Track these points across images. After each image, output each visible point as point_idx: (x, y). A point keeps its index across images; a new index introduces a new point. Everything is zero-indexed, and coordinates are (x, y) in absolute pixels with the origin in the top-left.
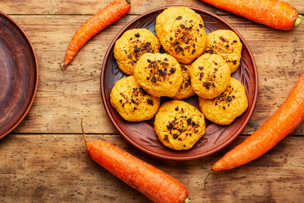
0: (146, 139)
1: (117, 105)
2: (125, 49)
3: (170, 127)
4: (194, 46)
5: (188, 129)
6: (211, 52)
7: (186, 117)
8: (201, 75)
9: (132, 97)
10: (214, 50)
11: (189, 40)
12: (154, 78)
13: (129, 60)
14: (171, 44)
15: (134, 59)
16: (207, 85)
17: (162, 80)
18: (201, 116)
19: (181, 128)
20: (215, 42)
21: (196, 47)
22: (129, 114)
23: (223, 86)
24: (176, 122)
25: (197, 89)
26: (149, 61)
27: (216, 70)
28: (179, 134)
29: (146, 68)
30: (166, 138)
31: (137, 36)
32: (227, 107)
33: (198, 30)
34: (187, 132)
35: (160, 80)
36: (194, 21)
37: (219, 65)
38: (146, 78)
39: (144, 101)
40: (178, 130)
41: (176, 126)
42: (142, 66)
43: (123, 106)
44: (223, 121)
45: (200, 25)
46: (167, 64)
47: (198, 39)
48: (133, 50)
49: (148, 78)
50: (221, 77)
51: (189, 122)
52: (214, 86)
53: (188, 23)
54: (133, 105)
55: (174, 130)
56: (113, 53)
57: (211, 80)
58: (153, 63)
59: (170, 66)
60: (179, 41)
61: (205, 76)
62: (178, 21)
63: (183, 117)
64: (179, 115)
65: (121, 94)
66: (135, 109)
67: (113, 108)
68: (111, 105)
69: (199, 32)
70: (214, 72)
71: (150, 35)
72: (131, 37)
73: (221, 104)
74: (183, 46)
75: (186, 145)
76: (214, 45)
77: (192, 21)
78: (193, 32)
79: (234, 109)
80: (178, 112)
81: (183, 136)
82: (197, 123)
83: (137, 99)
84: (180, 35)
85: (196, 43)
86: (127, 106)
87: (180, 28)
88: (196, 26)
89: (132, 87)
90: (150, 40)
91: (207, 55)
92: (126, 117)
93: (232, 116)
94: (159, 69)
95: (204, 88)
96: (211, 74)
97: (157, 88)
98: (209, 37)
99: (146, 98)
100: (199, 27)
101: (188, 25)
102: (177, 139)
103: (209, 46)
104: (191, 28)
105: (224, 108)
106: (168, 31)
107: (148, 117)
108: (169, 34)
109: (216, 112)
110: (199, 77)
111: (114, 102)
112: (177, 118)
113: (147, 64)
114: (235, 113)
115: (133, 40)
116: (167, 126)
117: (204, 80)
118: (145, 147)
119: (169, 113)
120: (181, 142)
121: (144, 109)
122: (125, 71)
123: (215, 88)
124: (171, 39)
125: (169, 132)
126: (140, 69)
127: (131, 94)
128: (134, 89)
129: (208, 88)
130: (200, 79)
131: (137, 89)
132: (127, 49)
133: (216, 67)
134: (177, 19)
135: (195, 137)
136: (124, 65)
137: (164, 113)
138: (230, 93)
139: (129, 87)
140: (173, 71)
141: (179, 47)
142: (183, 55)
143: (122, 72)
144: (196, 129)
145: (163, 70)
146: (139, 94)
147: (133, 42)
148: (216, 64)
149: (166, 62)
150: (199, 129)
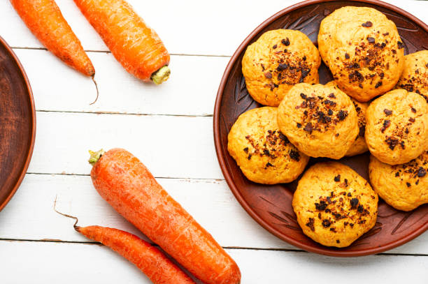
0: (279, 214)
1: (238, 155)
2: (262, 62)
3: (321, 206)
4: (382, 75)
5: (350, 215)
6: (410, 88)
7: (350, 195)
8: (385, 124)
9: (265, 145)
10: (416, 84)
11: (376, 64)
12: (309, 125)
13: (267, 82)
14: (346, 64)
15: (275, 80)
16: (392, 143)
17: (323, 130)
18: (373, 198)
19: (338, 211)
20: (417, 72)
21: (385, 78)
22: (258, 172)
23: (418, 149)
24: (333, 200)
25: (373, 145)
26: (303, 96)
27: (412, 120)
28: (333, 220)
29: (297, 108)
30: (311, 223)
31: (286, 43)
32: (413, 184)
33: (394, 52)
34: (346, 220)
35: (319, 130)
36: (391, 34)
37: (418, 114)
38: (295, 125)
39: (285, 153)
40: (333, 214)
41: (330, 207)
42: (291, 104)
43: (249, 158)
44: (401, 203)
45: (399, 43)
46: (334, 104)
47: (392, 66)
48: (275, 65)
49: (299, 125)
50: (418, 133)
51: (355, 204)
52: (403, 146)
53: (381, 37)
54: (266, 159)
55: (326, 212)
56: (241, 66)
57: (402, 137)
58: (310, 99)
59: (339, 107)
60: (360, 64)
61: (392, 127)
62: (363, 28)
63: (345, 194)
64: (339, 190)
65: (247, 138)
66: (269, 165)
67: (231, 157)
68: (228, 153)
69: (395, 55)
70: (408, 124)
71: (307, 44)
72: (274, 43)
73: (406, 177)
74: (365, 72)
75: (341, 241)
76: (416, 77)
77: (387, 34)
78: (386, 52)
79: (423, 190)
80: (338, 184)
81: (338, 224)
82: (365, 208)
83: (274, 150)
84: (364, 54)
85: (386, 72)
86: (255, 159)
87: (366, 42)
88: (392, 43)
89: (268, 128)
90: (307, 52)
91: (401, 93)
92: (250, 175)
93: (417, 201)
94: (319, 110)
95: (386, 147)
96: (403, 125)
97: (313, 143)
98: (407, 63)
99: (287, 148)
100: (396, 45)
101: (380, 40)
102: (329, 229)
103: (407, 77)
104: (384, 45)
105: (409, 185)
106: (344, 42)
107: (287, 180)
108: (345, 48)
109: (393, 187)
110: (381, 126)
111: (234, 150)
112: (335, 193)
113: (300, 101)
114: (423, 197)
115: (278, 50)
116: (316, 204)
117: (388, 133)
118: (277, 227)
119: (324, 184)
120: (334, 234)
121: (283, 166)
122: (258, 99)
123: (404, 151)
124: (347, 56)
125: (317, 214)
126: (287, 108)
127: (264, 140)
128: (270, 132)
129: (392, 148)
130: (383, 131)
131: (274, 132)
132: (266, 63)
133: (413, 115)
134: (363, 25)
135: (359, 230)
136: (256, 87)
137: (314, 181)
138: (424, 164)
139: (260, 126)
140: (342, 116)
141: (357, 72)
142: (361, 86)
143: (251, 97)
144: (363, 217)
145: (326, 112)
146: (278, 141)
147: (278, 53)
148: (414, 110)
149: (332, 100)
150: (367, 219)
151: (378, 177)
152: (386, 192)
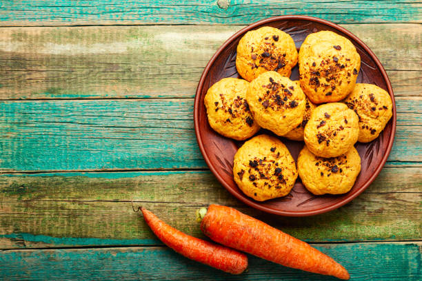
0: (223, 160)
1: (210, 105)
2: (253, 46)
3: (253, 165)
4: (334, 88)
5: (271, 179)
6: (351, 106)
7: (277, 164)
8: (321, 123)
9: (231, 105)
10: (356, 105)
11: (332, 78)
12: (267, 102)
13: (251, 61)
14: (311, 70)
15: (257, 62)
16: (321, 138)
17: (275, 109)
18: (294, 174)
19: (264, 172)
20: (361, 97)
21: (335, 91)
22: (219, 123)
23: (338, 151)
24: (264, 163)
25: (308, 135)
26: (271, 80)
27: (342, 128)
28: (258, 177)
29: (264, 86)
30: (241, 174)
31: (276, 39)
32: (325, 175)
33: (349, 75)
34: (267, 181)
35: (273, 108)
36: (352, 62)
37: (348, 125)
38: (258, 98)
39: (243, 116)
40: (260, 173)
41: (259, 167)
42: (260, 82)
43: (217, 110)
44: (312, 186)
45: (355, 70)
46: (291, 94)
47: (343, 84)
48: (262, 52)
49: (260, 100)
50: (342, 139)
51: (278, 172)
52: (328, 144)
53: (344, 60)
54: (228, 116)
55: (256, 170)
56: (238, 44)
57: (329, 135)
58: (275, 84)
59: (293, 98)
60: (321, 73)
61: (326, 127)
62: (334, 49)
63: (274, 162)
64: (271, 158)
65: (221, 95)
66: (228, 120)
67: (205, 106)
68: (203, 102)
69: (349, 78)
70: (338, 130)
71: (290, 46)
72: (267, 36)
73: (322, 168)
74: (323, 80)
75: (258, 195)
76: (358, 100)
77: (349, 60)
78: (343, 72)
79: (331, 182)
80: (273, 153)
81: (260, 182)
82: (285, 178)
83: (236, 111)
84: (327, 67)
85: (338, 87)
86: (220, 112)
87: (332, 59)
88: (350, 68)
89: (238, 94)
90: (288, 52)
91: (342, 106)
92: (212, 123)
93: (324, 189)
94: (278, 94)
95: (316, 139)
96: (334, 128)
97: (266, 116)
98: (356, 88)
99: (246, 114)
100: (352, 71)
101: (342, 62)
102: (252, 183)
103: (352, 98)
104: (343, 67)
105: (322, 174)
106: (316, 54)
107: (238, 137)
108: (316, 58)
109: (311, 172)
110: (319, 123)
111: (209, 101)
112: (267, 159)
113: (268, 83)
114: (329, 187)
115: (268, 41)
116: (250, 161)
117: (321, 130)
118: (217, 168)
119: (262, 149)
120: (254, 187)
121: (239, 126)
122: (240, 71)
123: (327, 147)
124: (314, 65)
125: (249, 168)
126: (257, 84)
127: (232, 101)
128: (238, 97)
129: (320, 142)
130: (318, 127)
131: (241, 99)
132: (256, 48)
133: (344, 125)
134: (335, 47)
135: (273, 193)
136: (242, 62)
137: (256, 145)
138: (340, 164)
139: (233, 91)
140: (293, 105)
141: (316, 79)
142: (316, 90)
143: (236, 68)
144: (280, 184)
145: (282, 97)
146: (242, 106)
147: (267, 44)
148: (346, 122)
149: (291, 91)
150: (283, 187)
151: (303, 161)
152: (305, 174)
